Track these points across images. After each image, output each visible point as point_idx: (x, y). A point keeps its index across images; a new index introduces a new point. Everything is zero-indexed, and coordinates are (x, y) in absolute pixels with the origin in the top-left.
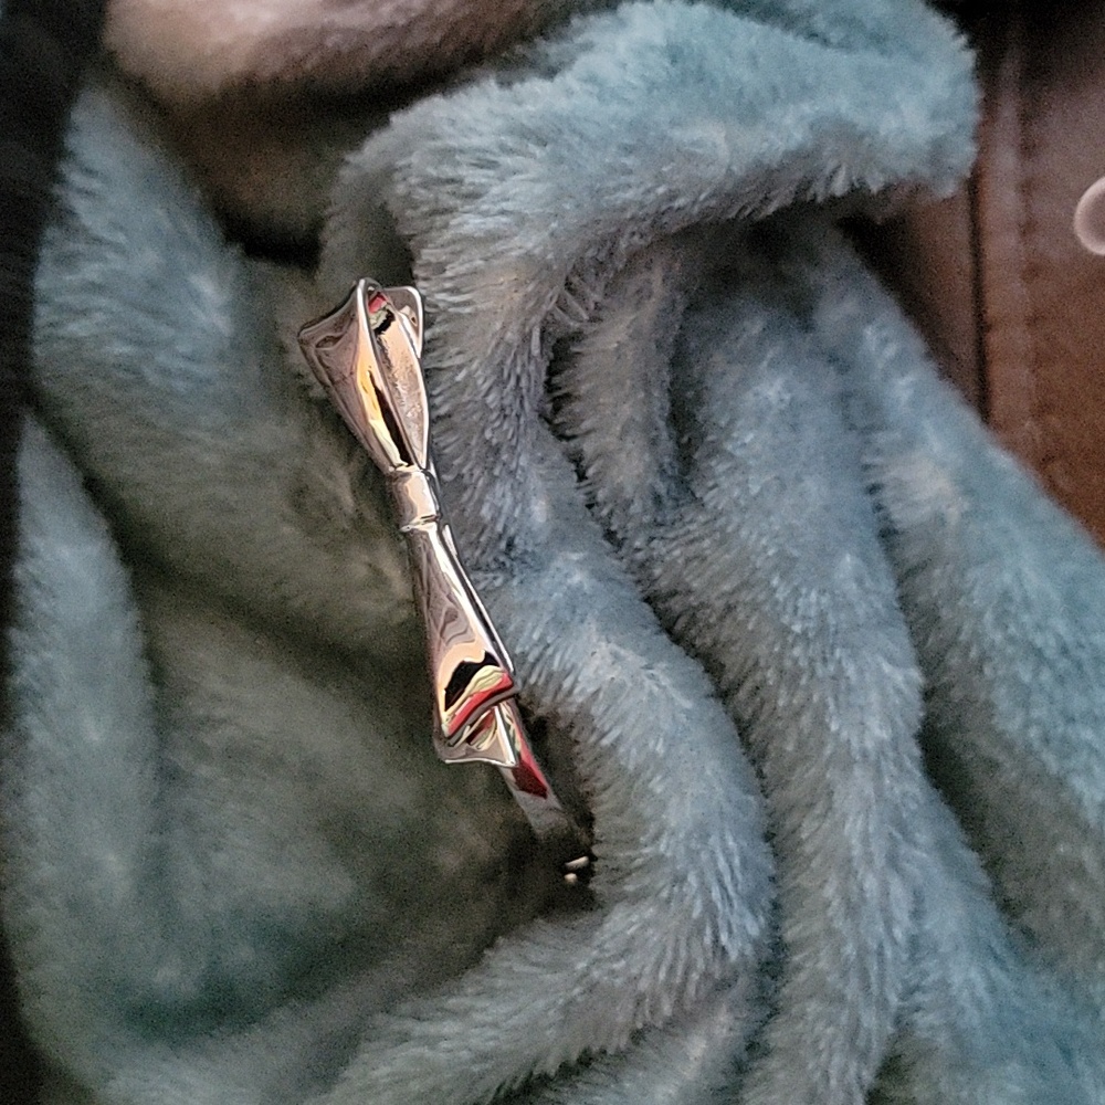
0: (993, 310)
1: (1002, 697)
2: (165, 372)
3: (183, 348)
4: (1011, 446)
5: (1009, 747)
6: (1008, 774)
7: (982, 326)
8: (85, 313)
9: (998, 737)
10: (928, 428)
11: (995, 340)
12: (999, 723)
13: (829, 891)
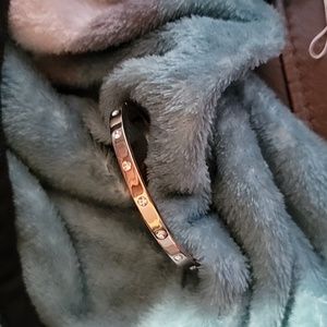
0: (289, 78)
1: (312, 196)
2: (50, 142)
3: (55, 135)
4: (301, 118)
5: (315, 209)
6: (315, 215)
7: (287, 82)
8: (23, 128)
9: (312, 206)
10: (283, 121)
11: (291, 86)
12: (312, 202)
13: (266, 264)
